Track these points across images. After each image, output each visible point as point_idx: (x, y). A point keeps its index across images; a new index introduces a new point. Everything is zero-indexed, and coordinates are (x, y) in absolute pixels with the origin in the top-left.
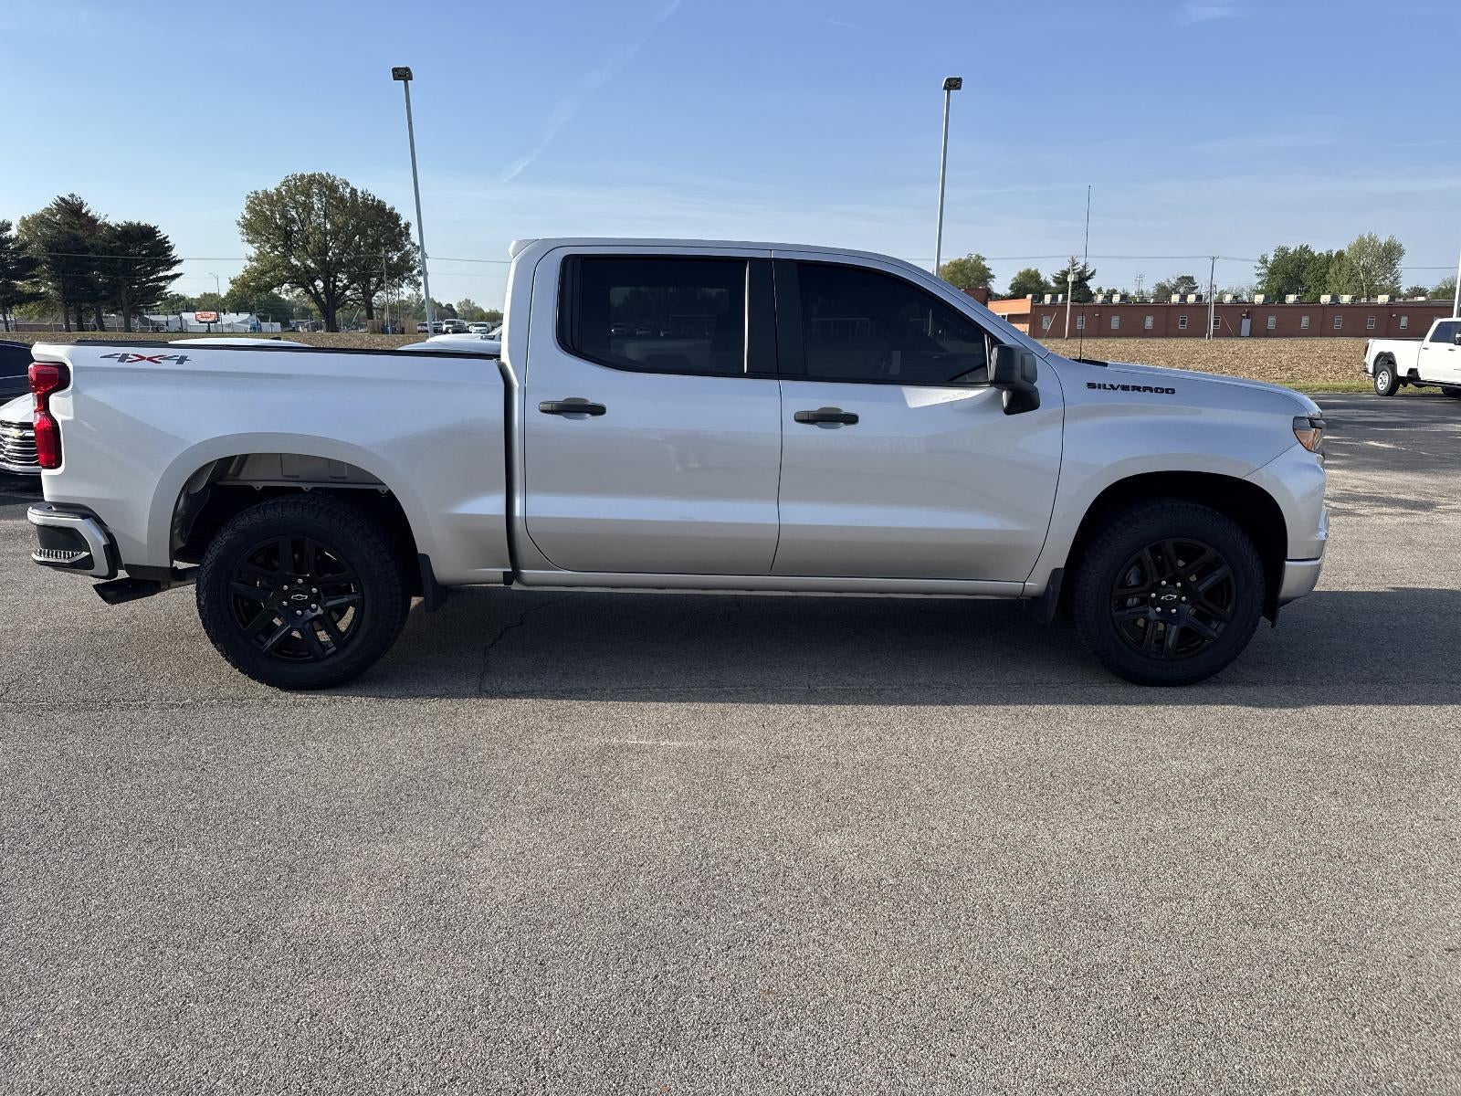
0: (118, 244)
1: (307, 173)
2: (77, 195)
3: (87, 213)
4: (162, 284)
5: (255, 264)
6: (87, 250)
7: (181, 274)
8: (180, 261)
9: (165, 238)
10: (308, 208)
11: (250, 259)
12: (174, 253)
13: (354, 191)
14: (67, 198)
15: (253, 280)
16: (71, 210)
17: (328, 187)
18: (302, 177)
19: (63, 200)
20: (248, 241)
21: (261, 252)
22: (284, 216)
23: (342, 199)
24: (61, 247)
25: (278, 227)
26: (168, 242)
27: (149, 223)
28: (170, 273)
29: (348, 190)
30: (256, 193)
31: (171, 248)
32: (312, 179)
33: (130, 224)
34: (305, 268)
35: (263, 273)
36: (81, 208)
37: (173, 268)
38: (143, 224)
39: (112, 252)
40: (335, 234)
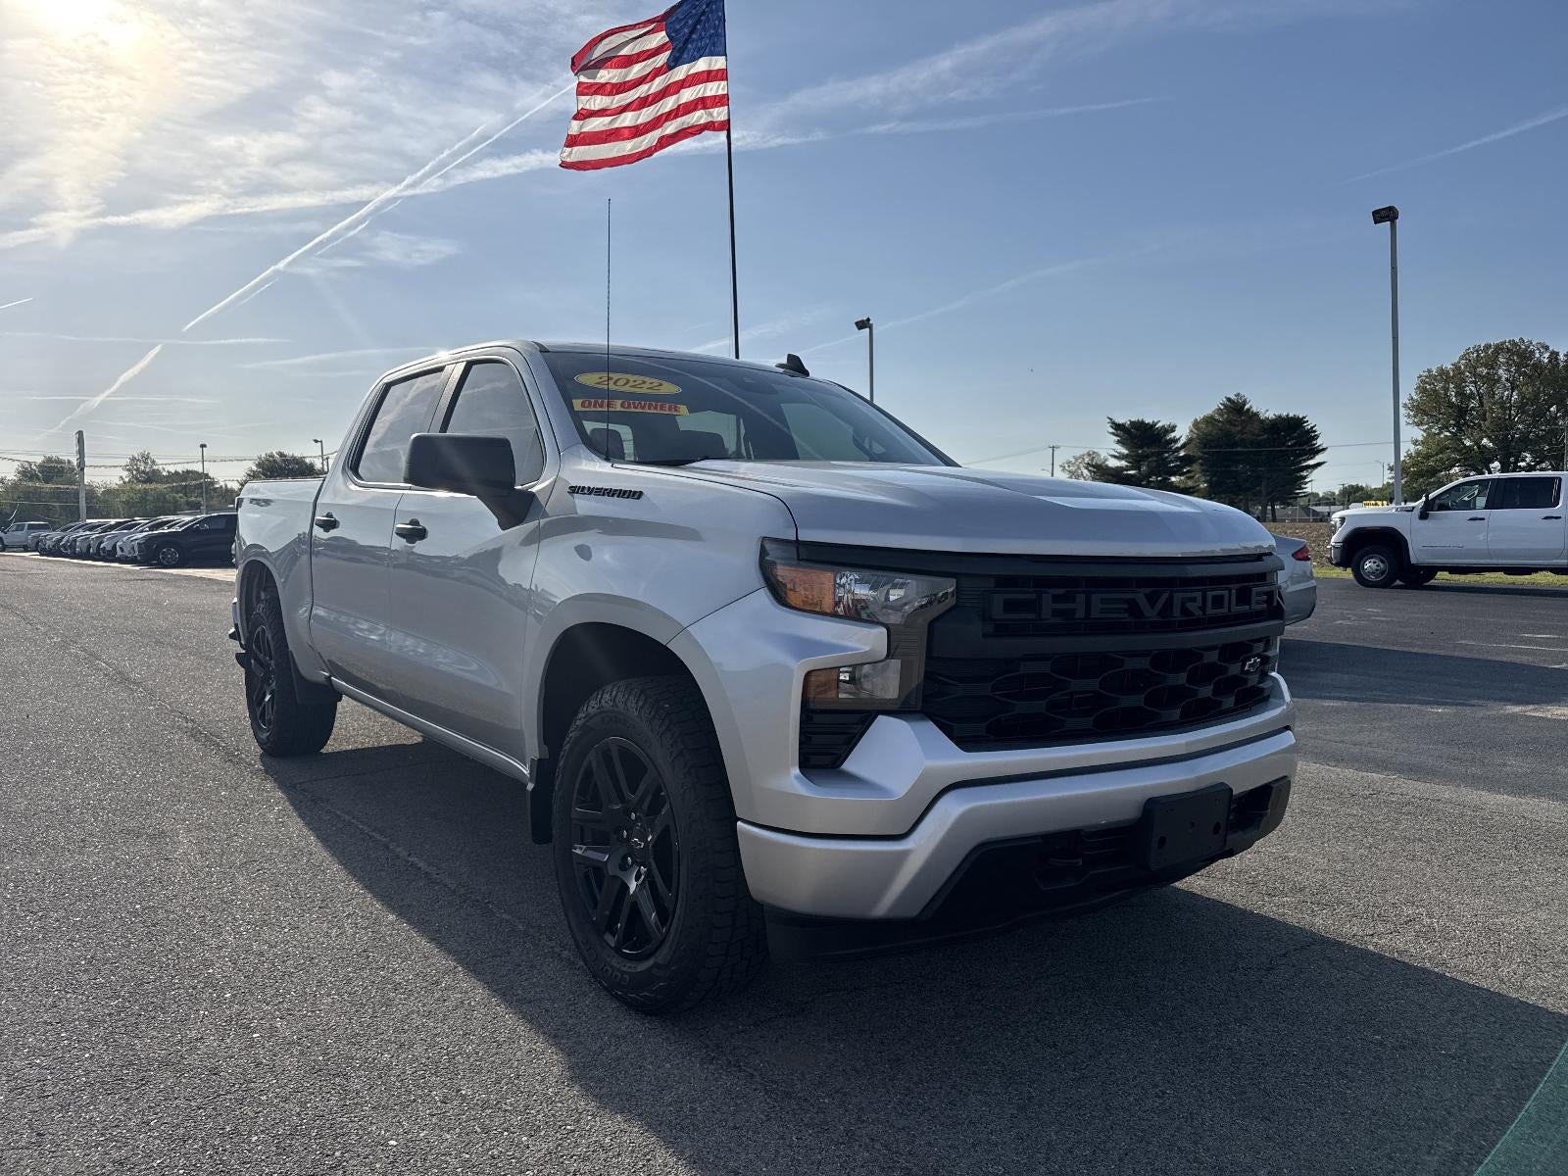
0: (1266, 436)
1: (1495, 341)
2: (1242, 394)
3: (1248, 410)
4: (1305, 473)
5: (1420, 447)
6: (1236, 444)
7: (1324, 463)
8: (1324, 449)
9: (1312, 428)
10: (1492, 381)
11: (1415, 443)
12: (1319, 442)
13: (1554, 355)
14: (1233, 397)
15: (1413, 466)
16: (1236, 409)
17: (1520, 355)
18: (1488, 347)
19: (1229, 399)
20: (1414, 422)
21: (1428, 435)
22: (1460, 393)
23: (1538, 366)
24: (1213, 444)
25: (1451, 405)
26: (1315, 431)
27: (1297, 414)
28: (1311, 462)
29: (1547, 355)
30: (1429, 371)
31: (1317, 437)
32: (1499, 348)
33: (1280, 416)
34: (1479, 448)
35: (1428, 457)
36: (1244, 405)
37: (1317, 457)
38: (1291, 415)
39: (1259, 444)
40: (1521, 407)
